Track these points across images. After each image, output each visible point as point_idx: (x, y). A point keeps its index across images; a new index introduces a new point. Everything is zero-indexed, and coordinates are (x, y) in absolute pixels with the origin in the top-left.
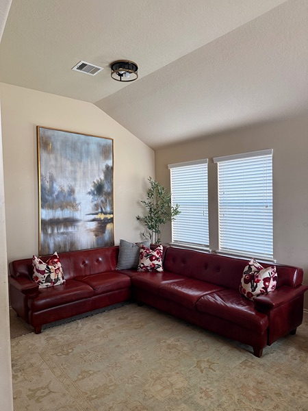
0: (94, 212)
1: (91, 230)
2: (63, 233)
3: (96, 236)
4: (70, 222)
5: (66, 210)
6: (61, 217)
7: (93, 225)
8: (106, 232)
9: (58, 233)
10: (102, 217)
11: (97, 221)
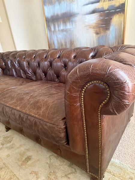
1: (90, 27)
4: (68, 17)
10: (106, 5)
11: (98, 12)
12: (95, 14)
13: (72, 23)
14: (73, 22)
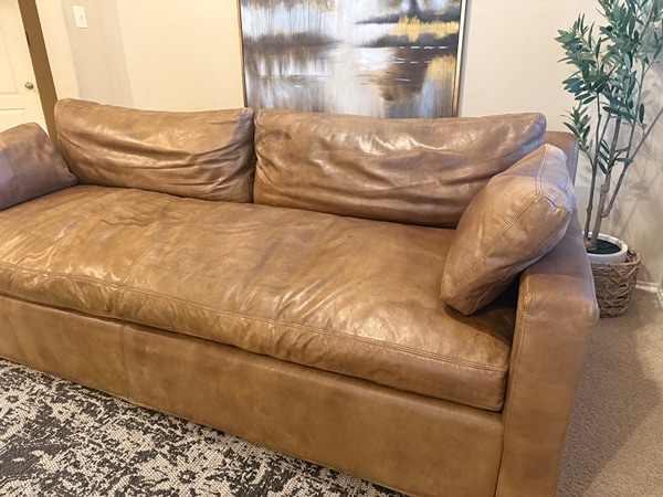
0: (383, 14)
1: (371, 78)
2: (293, 80)
3: (388, 97)
5: (299, 6)
6: (287, 32)
7: (381, 60)
8: (426, 88)
9: (282, 77)
10: (413, 31)
11: (393, 46)
12: (386, 48)
13: (322, 63)
14: (326, 61)
